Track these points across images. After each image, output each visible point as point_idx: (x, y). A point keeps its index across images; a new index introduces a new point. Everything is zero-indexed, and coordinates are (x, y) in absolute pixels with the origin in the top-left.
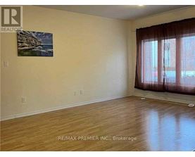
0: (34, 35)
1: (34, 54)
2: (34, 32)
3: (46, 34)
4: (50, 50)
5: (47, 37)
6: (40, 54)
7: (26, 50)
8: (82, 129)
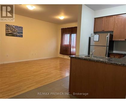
0: (14, 27)
1: (13, 35)
2: (14, 26)
3: (20, 27)
4: (21, 34)
5: (20, 28)
6: (17, 36)
7: (10, 33)
8: (33, 68)
